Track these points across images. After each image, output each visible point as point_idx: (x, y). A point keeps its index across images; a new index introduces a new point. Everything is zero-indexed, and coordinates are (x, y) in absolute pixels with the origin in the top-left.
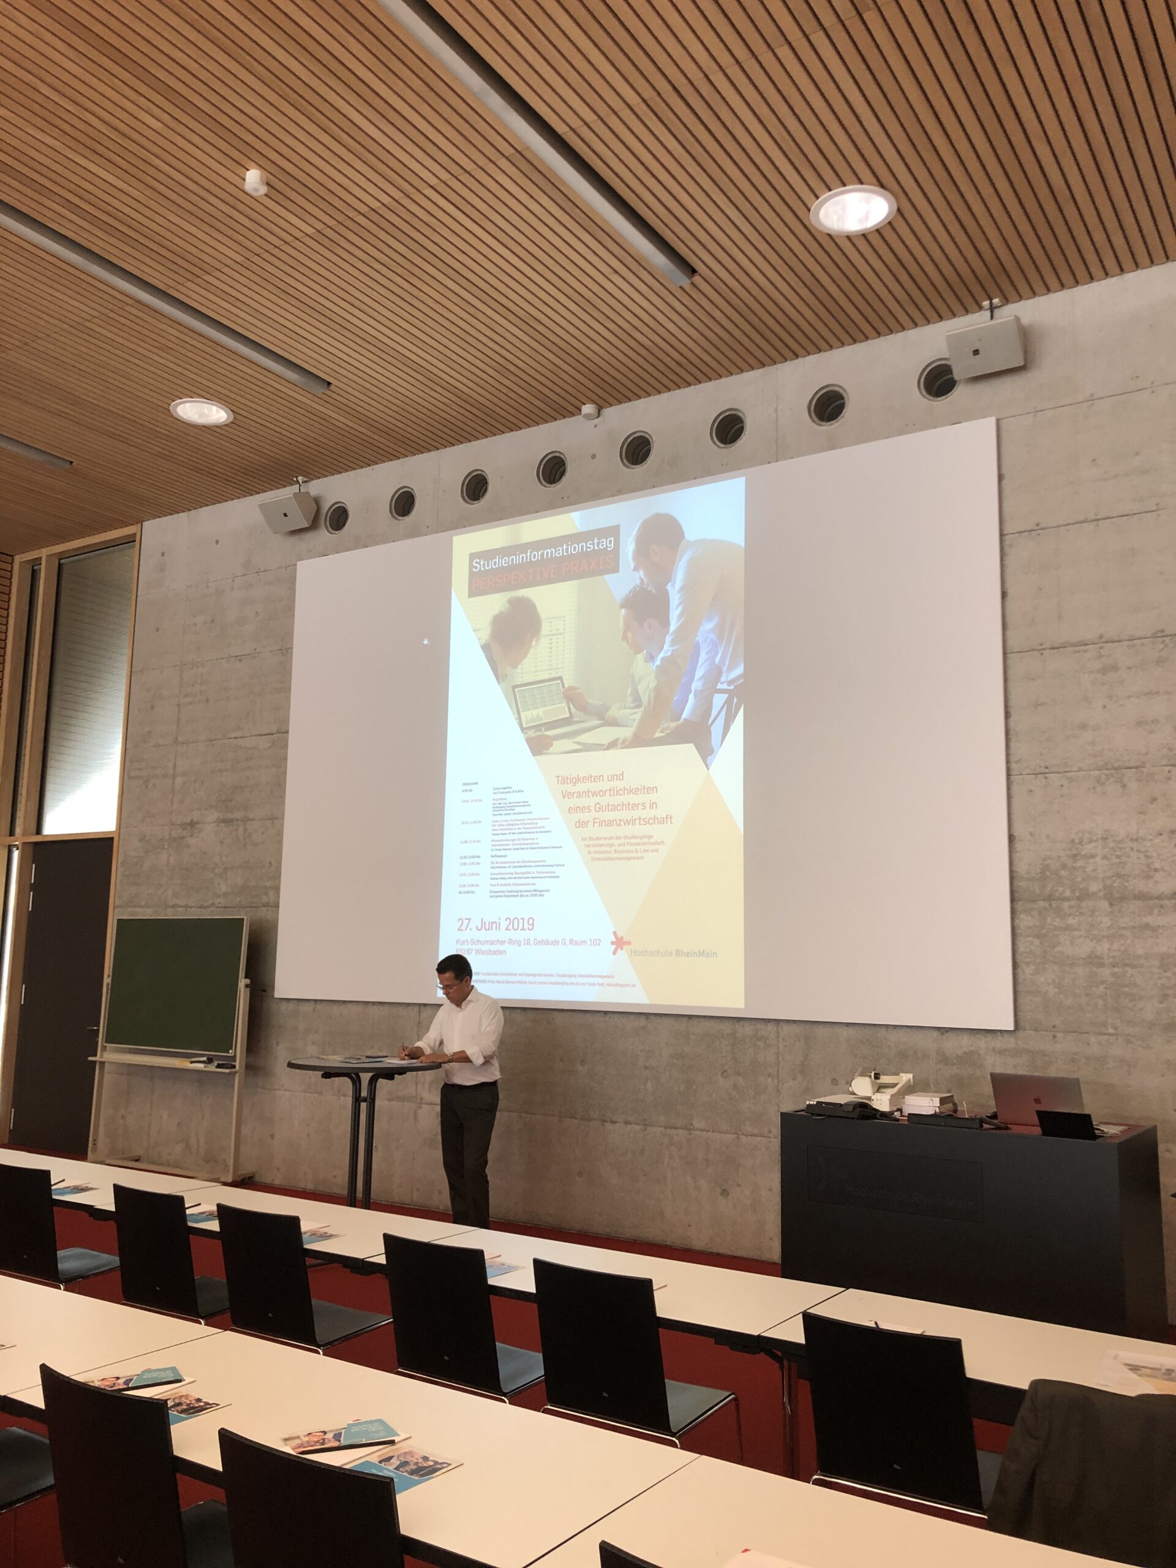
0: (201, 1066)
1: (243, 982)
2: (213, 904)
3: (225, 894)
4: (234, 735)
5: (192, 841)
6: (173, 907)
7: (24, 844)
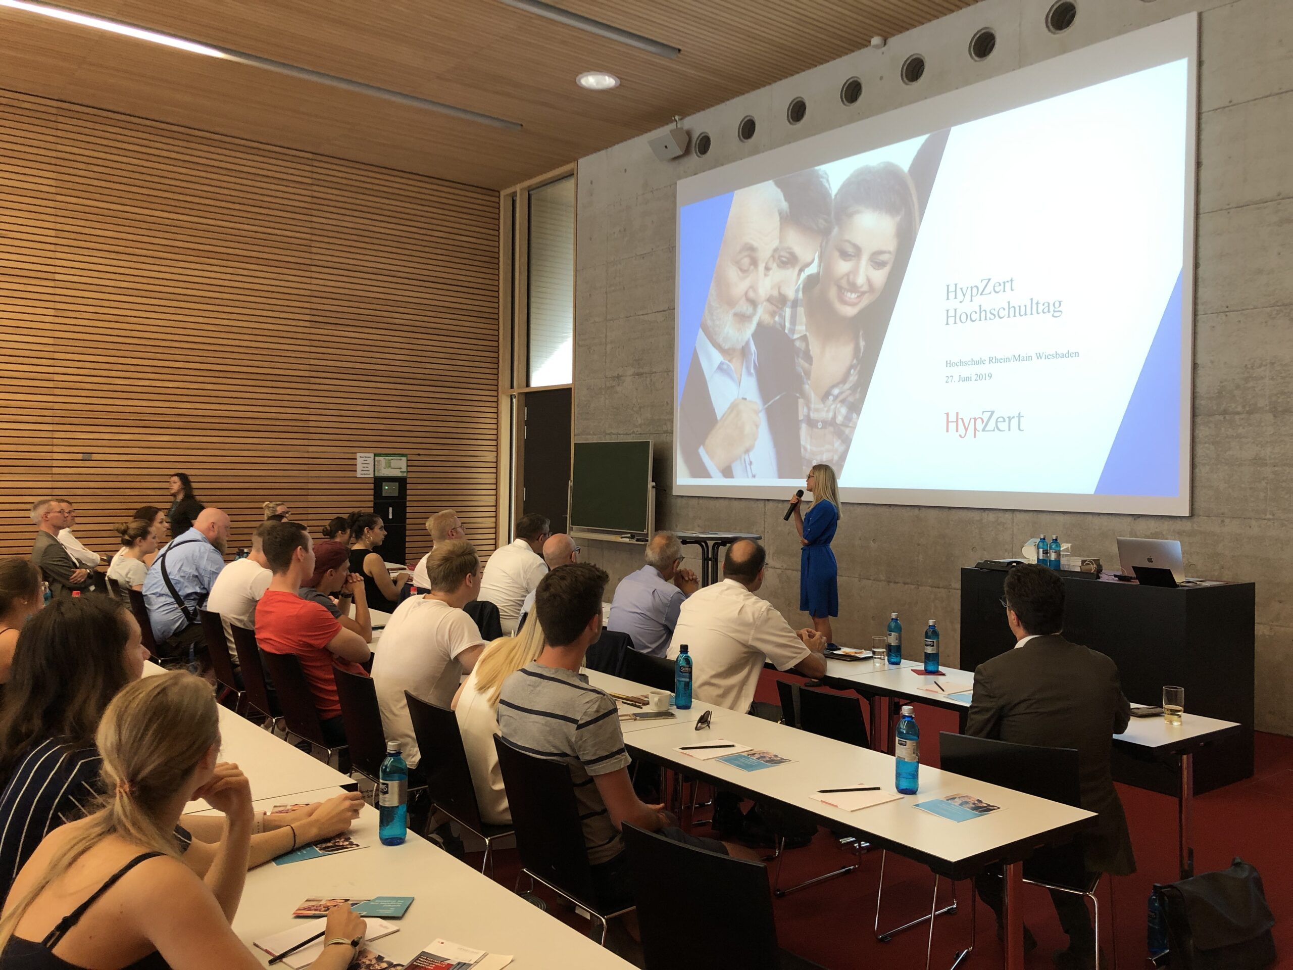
0: (627, 540)
1: (651, 484)
2: (633, 432)
3: (640, 425)
4: (641, 312)
5: (619, 389)
6: (609, 434)
7: (519, 393)
